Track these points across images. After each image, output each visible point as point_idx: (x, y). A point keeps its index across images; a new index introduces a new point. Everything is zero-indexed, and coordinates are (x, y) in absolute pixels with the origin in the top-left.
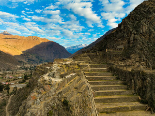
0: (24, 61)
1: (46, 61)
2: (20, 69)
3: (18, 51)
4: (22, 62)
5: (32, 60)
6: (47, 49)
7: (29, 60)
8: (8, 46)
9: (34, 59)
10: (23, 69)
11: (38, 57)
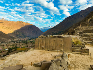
0: (14, 36)
1: (28, 37)
2: (11, 42)
3: (10, 30)
4: (13, 37)
5: (19, 36)
6: (28, 29)
7: (17, 36)
8: (5, 27)
9: (20, 35)
10: (12, 42)
11: (23, 34)
